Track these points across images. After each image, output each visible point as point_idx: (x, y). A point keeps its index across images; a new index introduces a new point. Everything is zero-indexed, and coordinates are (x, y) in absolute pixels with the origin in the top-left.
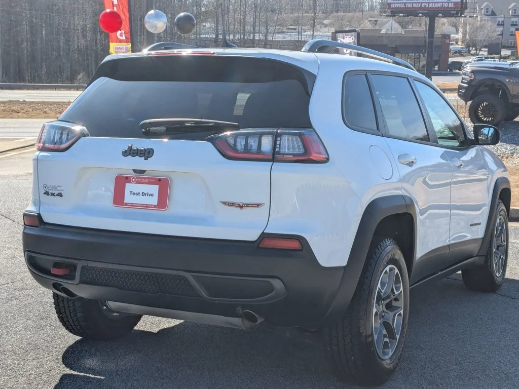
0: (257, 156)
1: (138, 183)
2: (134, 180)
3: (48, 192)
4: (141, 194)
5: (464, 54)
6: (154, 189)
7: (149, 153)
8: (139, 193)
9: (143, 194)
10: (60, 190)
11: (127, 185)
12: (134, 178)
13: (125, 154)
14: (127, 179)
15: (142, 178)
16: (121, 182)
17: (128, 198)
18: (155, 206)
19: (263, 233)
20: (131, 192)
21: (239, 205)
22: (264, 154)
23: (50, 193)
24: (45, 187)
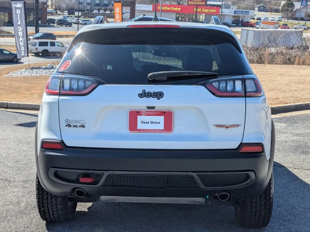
0: (233, 94)
1: (147, 115)
2: (144, 113)
3: (70, 125)
4: (150, 123)
5: (54, 14)
6: (161, 119)
7: (160, 95)
8: (148, 122)
9: (152, 123)
10: (83, 123)
11: (139, 117)
13: (141, 96)
14: (138, 113)
15: (152, 112)
16: (134, 115)
17: (140, 126)
18: (162, 130)
19: (241, 143)
20: (142, 122)
21: (226, 126)
22: (237, 92)
23: (72, 125)
24: (67, 121)
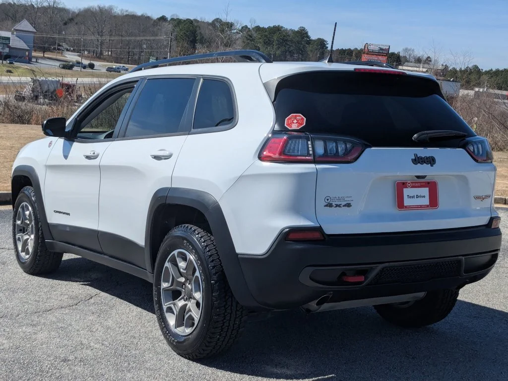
1: (413, 187)
2: (409, 185)
4: (415, 197)
6: (425, 191)
7: (432, 160)
10: (349, 200)
11: (405, 190)
12: (409, 183)
13: (415, 162)
14: (404, 185)
15: (421, 183)
18: (427, 206)
19: (491, 217)
20: (408, 196)
23: (333, 204)
24: (328, 200)
